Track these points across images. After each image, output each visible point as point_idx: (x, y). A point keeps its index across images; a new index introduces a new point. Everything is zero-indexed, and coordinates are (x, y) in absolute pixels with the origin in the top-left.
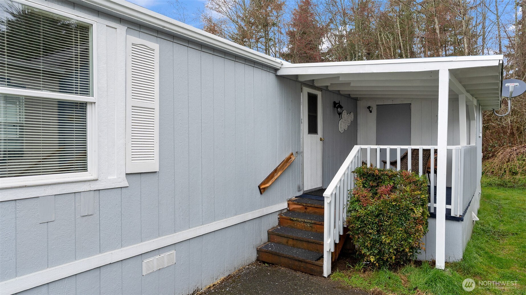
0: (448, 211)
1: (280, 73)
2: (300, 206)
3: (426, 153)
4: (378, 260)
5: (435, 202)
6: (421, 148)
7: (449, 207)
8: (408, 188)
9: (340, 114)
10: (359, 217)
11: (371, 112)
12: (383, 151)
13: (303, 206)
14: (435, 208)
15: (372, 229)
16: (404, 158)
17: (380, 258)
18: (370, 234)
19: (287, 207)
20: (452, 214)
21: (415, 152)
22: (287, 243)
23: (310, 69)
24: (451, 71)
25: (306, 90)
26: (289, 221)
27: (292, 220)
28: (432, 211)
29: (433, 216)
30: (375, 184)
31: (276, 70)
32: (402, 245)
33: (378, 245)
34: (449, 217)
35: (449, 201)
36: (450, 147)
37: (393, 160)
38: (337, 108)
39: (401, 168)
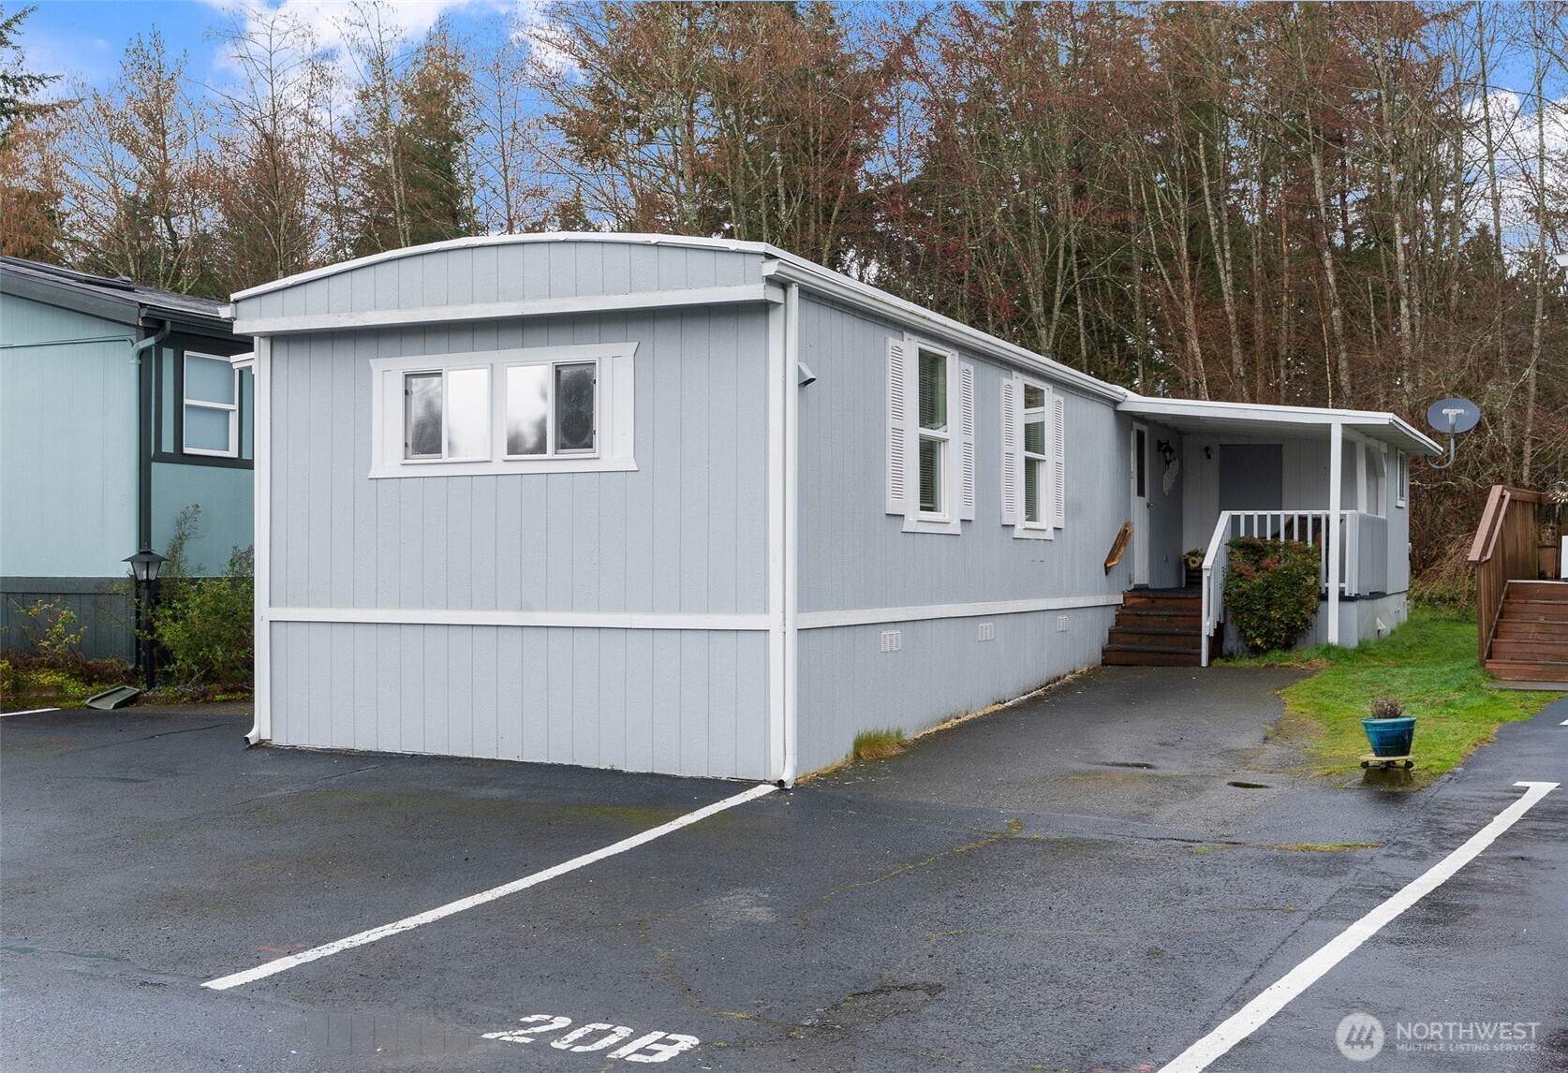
0: (1342, 592)
1: (1120, 408)
2: (1144, 600)
3: (1317, 521)
4: (1265, 643)
5: (1327, 582)
6: (1310, 513)
7: (1342, 585)
8: (1299, 557)
9: (1168, 463)
10: (1244, 593)
11: (1209, 457)
12: (1262, 519)
13: (1149, 598)
14: (1327, 588)
15: (1259, 605)
16: (1289, 526)
17: (1267, 640)
18: (1257, 610)
19: (1122, 602)
20: (1347, 594)
21: (1303, 519)
22: (1140, 640)
23: (1169, 407)
24: (1344, 426)
25: (1137, 426)
26: (1134, 617)
27: (1139, 615)
28: (1324, 592)
29: (1324, 598)
30: (1256, 558)
31: (1116, 403)
32: (1293, 619)
33: (1266, 623)
34: (1343, 598)
35: (1342, 579)
36: (1344, 512)
37: (1275, 531)
38: (1165, 452)
39: (1286, 538)
